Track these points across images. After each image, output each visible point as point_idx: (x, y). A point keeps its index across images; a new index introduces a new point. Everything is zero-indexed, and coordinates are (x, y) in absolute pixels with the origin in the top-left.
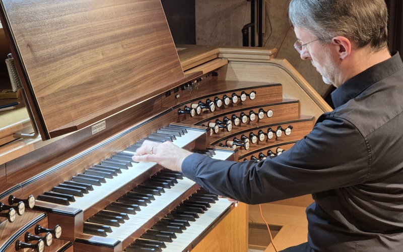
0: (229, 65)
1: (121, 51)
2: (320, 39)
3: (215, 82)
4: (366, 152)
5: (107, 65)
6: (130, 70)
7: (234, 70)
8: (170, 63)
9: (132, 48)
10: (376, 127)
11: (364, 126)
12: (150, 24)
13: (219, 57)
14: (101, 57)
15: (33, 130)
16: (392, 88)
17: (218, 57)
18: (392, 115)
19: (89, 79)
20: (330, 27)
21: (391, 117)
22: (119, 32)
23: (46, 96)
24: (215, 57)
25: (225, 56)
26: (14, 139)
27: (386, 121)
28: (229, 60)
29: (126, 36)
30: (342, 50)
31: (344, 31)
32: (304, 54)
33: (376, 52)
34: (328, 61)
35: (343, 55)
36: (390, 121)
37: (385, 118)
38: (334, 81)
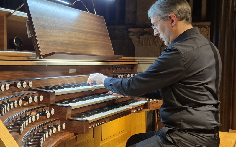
0: (139, 65)
1: (84, 37)
2: (162, 18)
3: (132, 68)
4: (183, 62)
5: (77, 40)
6: (88, 46)
8: (109, 51)
9: (90, 38)
10: (188, 51)
11: (182, 50)
12: (100, 32)
13: (135, 61)
14: (74, 36)
15: (36, 56)
16: (196, 38)
18: (195, 47)
19: (67, 42)
20: (167, 11)
21: (195, 48)
22: (84, 29)
23: (43, 41)
24: (133, 61)
25: (137, 61)
26: (27, 60)
27: (193, 49)
28: (139, 62)
29: (87, 32)
30: (173, 21)
31: (173, 12)
32: (156, 32)
33: (188, 24)
34: (167, 29)
35: (173, 24)
36: (194, 49)
37: (192, 48)
38: (169, 40)
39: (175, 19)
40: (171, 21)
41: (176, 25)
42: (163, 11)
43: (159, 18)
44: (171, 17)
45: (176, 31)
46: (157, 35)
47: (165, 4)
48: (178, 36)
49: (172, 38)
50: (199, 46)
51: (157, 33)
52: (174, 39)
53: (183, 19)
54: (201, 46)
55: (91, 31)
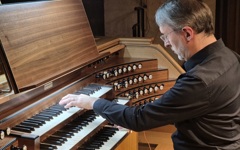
0: (125, 48)
1: (61, 40)
2: (175, 30)
3: (117, 58)
4: (208, 95)
5: (53, 48)
6: (67, 51)
7: (129, 51)
8: (90, 47)
9: (68, 38)
12: (79, 24)
14: (50, 43)
15: (9, 88)
17: (119, 43)
18: (221, 73)
19: (43, 57)
20: (180, 22)
21: (221, 74)
22: (60, 28)
23: (17, 67)
24: (117, 43)
25: (123, 42)
27: (219, 76)
29: (65, 31)
30: (188, 35)
31: (188, 23)
32: (166, 43)
33: (208, 36)
34: (181, 44)
35: (189, 39)
36: (221, 76)
37: (218, 74)
38: (185, 57)
39: (192, 32)
40: (186, 35)
41: (193, 39)
42: (176, 21)
43: (171, 29)
44: (186, 30)
45: (193, 47)
46: (168, 46)
47: (178, 11)
48: (196, 53)
49: (189, 55)
50: (226, 69)
51: (168, 44)
52: (192, 56)
53: (202, 31)
54: (229, 69)
55: (68, 26)
